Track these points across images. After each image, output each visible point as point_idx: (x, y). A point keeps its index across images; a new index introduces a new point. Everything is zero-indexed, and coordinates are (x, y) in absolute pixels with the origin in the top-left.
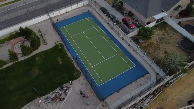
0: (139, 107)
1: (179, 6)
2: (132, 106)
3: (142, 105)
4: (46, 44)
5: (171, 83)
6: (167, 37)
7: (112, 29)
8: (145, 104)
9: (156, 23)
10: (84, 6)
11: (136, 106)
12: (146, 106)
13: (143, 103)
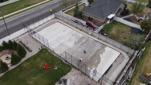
0: (127, 78)
1: (120, 9)
2: (122, 79)
3: (128, 76)
4: (31, 51)
5: (139, 57)
6: (121, 29)
7: (81, 30)
8: (130, 75)
9: (110, 21)
10: (52, 19)
11: (125, 78)
12: (131, 76)
13: (128, 75)
